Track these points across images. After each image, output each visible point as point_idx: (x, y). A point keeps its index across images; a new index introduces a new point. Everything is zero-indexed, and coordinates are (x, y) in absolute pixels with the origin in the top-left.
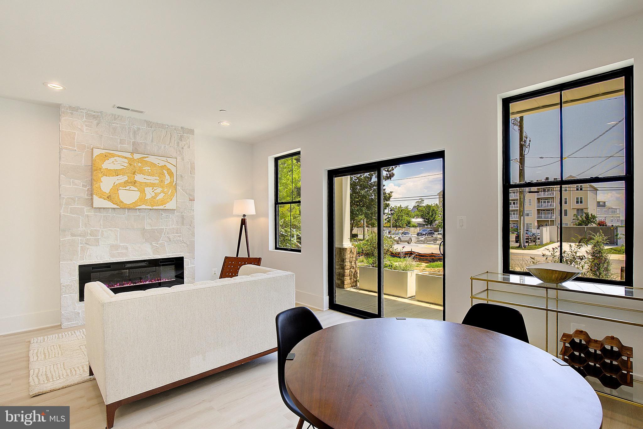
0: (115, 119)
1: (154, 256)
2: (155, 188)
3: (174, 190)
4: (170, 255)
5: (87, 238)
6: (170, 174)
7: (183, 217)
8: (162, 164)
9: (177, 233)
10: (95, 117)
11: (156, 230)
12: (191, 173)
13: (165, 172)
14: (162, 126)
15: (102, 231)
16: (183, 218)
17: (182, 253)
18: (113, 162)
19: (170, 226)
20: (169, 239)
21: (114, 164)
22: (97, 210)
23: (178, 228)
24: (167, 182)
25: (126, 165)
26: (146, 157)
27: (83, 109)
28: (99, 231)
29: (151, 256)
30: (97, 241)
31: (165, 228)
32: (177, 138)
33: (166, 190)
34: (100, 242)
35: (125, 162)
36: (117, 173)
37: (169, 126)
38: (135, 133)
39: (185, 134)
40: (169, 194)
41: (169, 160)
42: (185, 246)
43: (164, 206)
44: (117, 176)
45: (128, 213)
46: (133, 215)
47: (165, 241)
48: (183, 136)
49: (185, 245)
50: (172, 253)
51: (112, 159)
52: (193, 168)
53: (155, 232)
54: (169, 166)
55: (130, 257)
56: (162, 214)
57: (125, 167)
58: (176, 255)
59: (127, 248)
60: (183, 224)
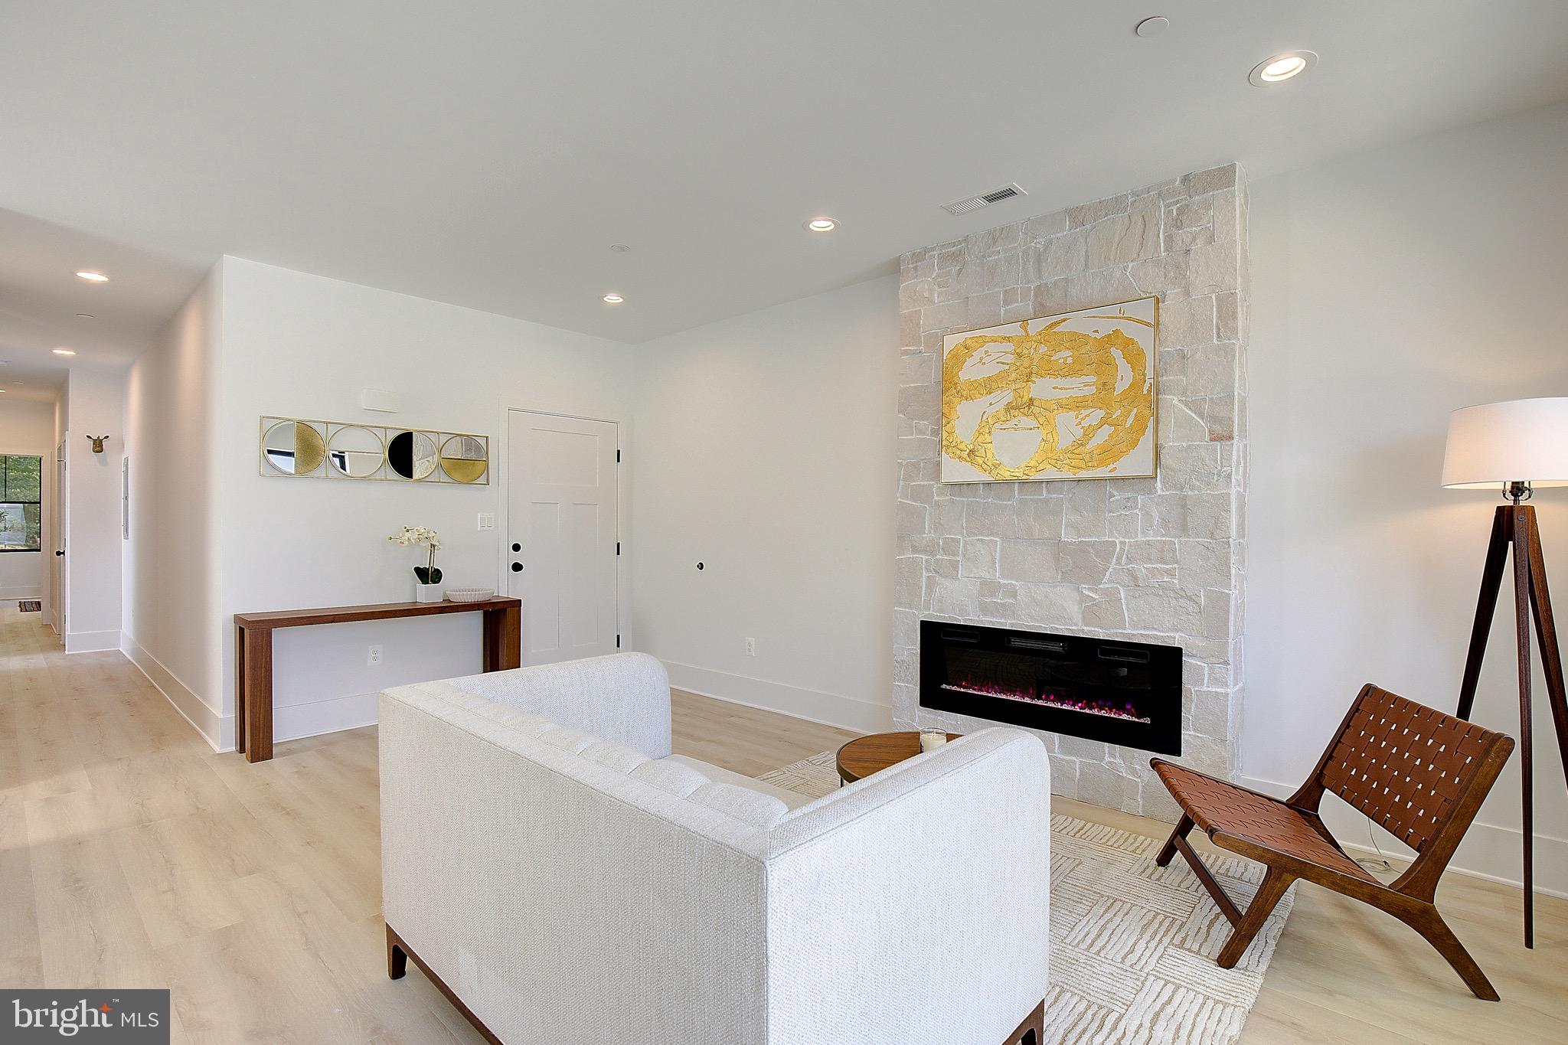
0: (995, 240)
1: (1085, 628)
2: (1085, 412)
3: (1147, 412)
4: (1135, 632)
5: (938, 557)
6: (1135, 357)
7: (1183, 504)
8: (1106, 328)
9: (1163, 561)
10: (954, 257)
11: (1093, 544)
12: (1219, 336)
13: (1116, 353)
14: (1117, 204)
15: (966, 543)
16: (1184, 506)
17: (1177, 635)
18: (981, 359)
19: (1136, 536)
20: (1135, 578)
21: (984, 364)
22: (956, 489)
23: (1164, 542)
24: (1121, 387)
25: (1010, 358)
26: (1057, 323)
27: (933, 249)
28: (958, 541)
29: (1076, 625)
30: (955, 565)
31: (1121, 542)
32: (1165, 223)
33: (1119, 413)
34: (960, 569)
35: (1007, 353)
36: (989, 386)
37: (1138, 196)
38: (1039, 260)
39: (1197, 198)
40: (1128, 425)
41: (1129, 309)
42: (1190, 609)
43: (1111, 467)
44: (990, 393)
45: (1019, 493)
46: (1031, 500)
47: (1120, 584)
48: (1187, 206)
49: (1191, 607)
50: (1145, 628)
51: (977, 354)
52: (1227, 312)
53: (1089, 552)
54: (1130, 330)
55: (1022, 620)
56: (1111, 496)
57: (1007, 367)
58: (1156, 637)
59: (1014, 595)
60: (1184, 529)
